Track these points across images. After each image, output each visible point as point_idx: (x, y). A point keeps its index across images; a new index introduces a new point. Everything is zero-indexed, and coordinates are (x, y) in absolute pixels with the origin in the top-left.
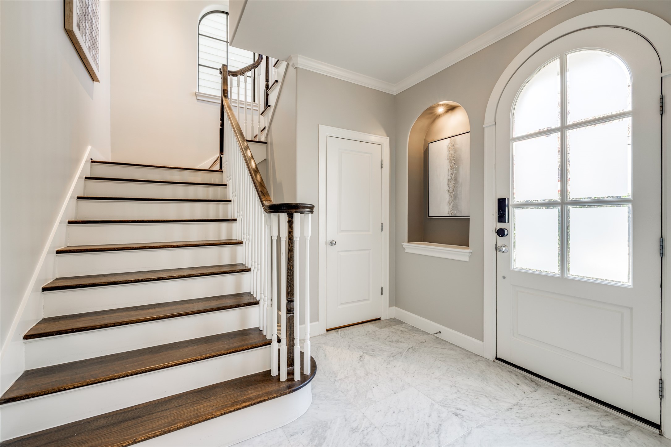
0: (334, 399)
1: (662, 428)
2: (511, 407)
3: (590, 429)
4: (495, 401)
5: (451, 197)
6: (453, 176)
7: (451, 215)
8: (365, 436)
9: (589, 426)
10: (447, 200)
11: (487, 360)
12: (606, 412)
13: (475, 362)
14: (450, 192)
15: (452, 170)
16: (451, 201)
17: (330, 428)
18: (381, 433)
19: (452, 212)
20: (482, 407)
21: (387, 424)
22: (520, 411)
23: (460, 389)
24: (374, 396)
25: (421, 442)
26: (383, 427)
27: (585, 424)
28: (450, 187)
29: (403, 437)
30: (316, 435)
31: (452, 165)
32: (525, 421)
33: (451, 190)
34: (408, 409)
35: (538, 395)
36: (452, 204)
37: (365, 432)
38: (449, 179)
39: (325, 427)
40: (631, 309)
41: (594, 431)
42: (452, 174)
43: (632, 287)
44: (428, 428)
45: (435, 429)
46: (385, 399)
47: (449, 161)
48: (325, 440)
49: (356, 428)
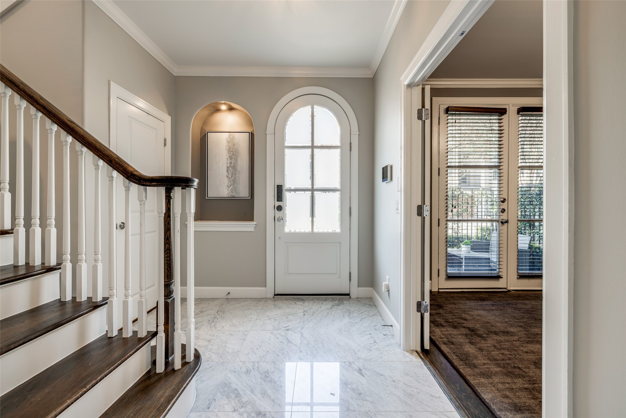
0: (207, 368)
1: (350, 295)
2: (304, 314)
3: (334, 306)
4: (295, 315)
5: (230, 181)
6: (232, 164)
7: (230, 196)
8: (259, 370)
9: (333, 306)
10: (227, 184)
11: (270, 299)
12: (332, 298)
13: (265, 302)
14: (229, 177)
15: (231, 159)
16: (230, 185)
17: (230, 383)
18: (265, 362)
19: (230, 194)
20: (294, 320)
21: (262, 356)
22: (308, 313)
23: (275, 318)
24: (233, 349)
25: (288, 351)
26: (261, 359)
27: (331, 306)
28: (229, 173)
29: (278, 355)
30: (227, 393)
31: (230, 155)
32: (314, 316)
33: (230, 176)
34: (262, 342)
35: (306, 304)
36: (231, 188)
37: (256, 368)
38: (228, 166)
39: (226, 385)
40: (340, 243)
41: (336, 307)
42: (231, 163)
43: (340, 232)
44: (283, 343)
45: (287, 342)
46: (242, 346)
47: (228, 152)
48: (237, 390)
49: (248, 370)
